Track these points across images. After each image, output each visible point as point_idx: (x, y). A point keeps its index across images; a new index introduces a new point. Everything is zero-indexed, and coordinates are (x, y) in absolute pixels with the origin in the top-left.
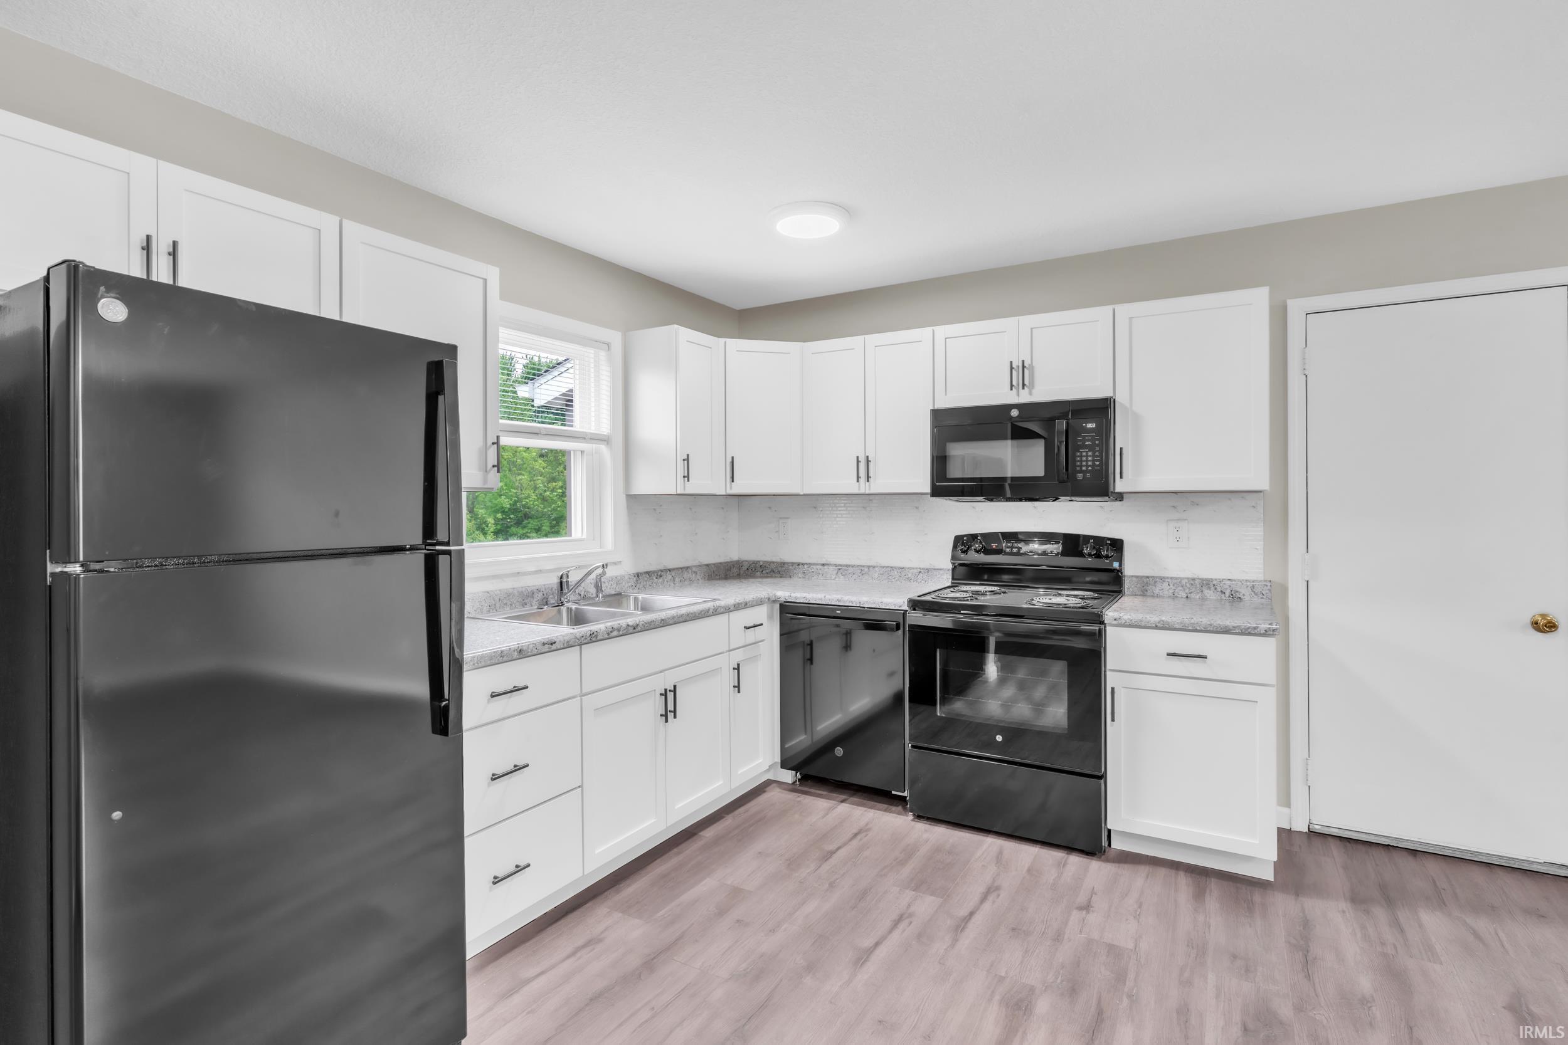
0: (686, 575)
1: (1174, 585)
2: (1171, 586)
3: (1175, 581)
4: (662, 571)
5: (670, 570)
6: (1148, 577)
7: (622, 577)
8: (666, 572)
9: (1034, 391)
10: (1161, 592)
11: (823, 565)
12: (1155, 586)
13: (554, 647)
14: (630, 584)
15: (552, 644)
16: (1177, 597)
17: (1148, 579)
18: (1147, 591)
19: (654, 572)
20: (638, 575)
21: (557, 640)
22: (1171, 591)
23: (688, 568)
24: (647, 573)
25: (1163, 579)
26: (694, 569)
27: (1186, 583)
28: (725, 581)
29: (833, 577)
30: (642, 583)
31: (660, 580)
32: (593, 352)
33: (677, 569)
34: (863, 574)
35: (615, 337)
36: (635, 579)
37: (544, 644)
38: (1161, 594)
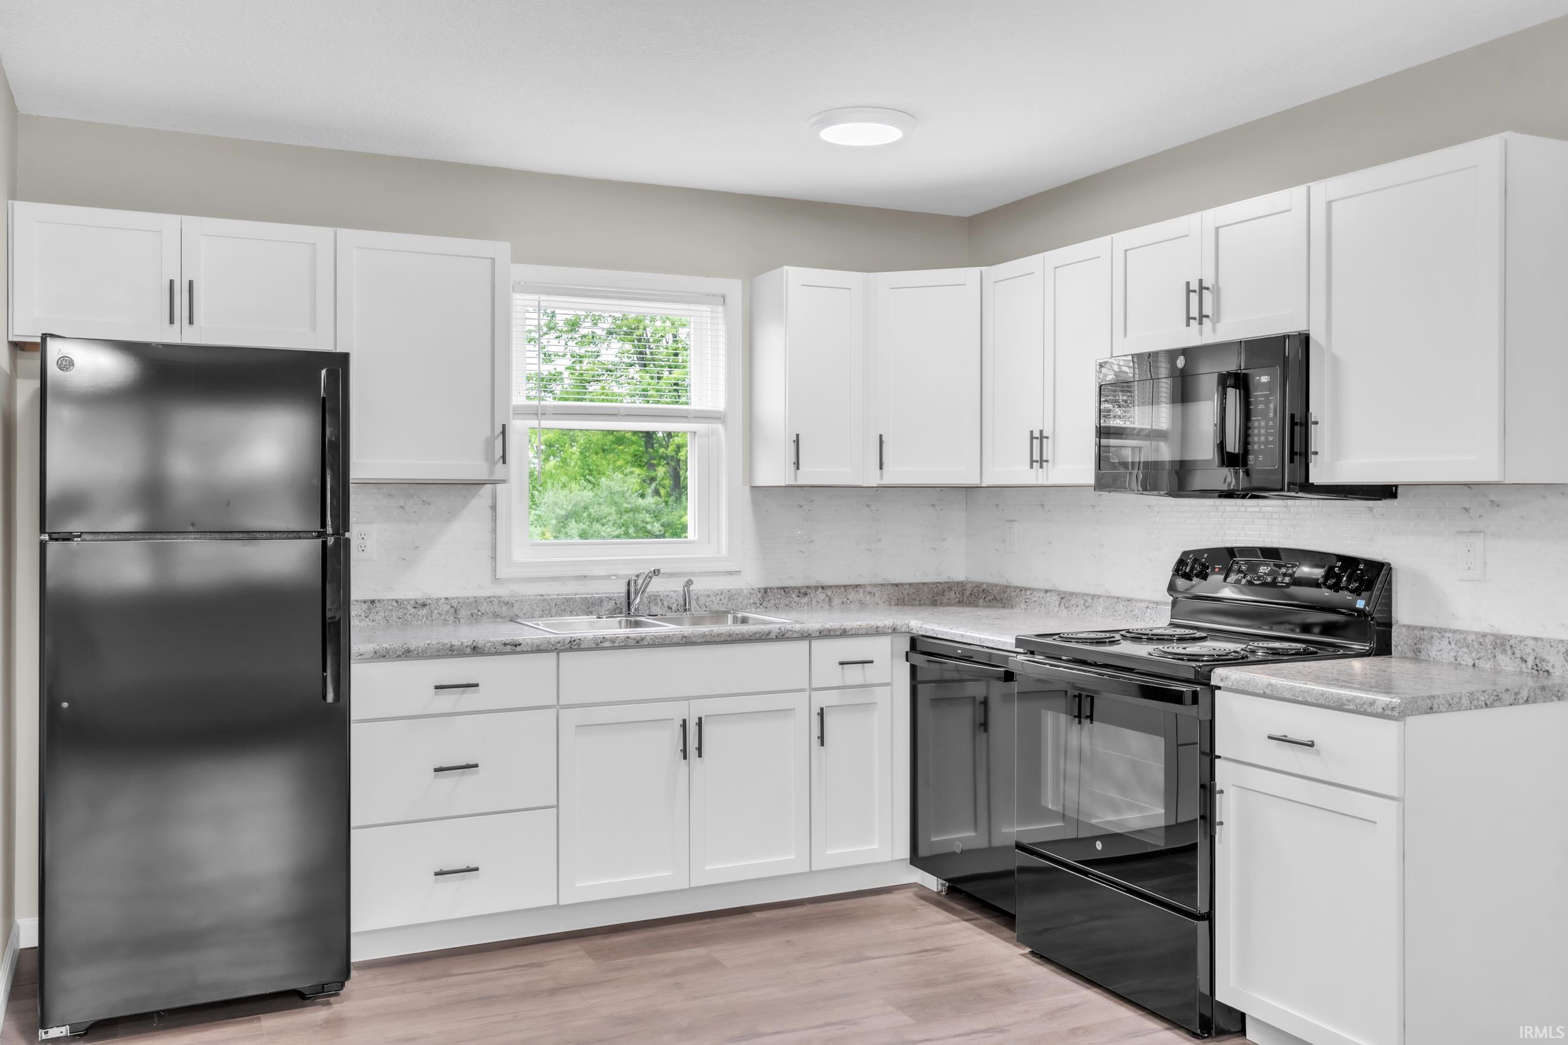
0: (852, 595)
1: (1456, 644)
2: (1453, 646)
3: (1457, 637)
4: (808, 587)
5: (823, 588)
6: (1423, 629)
7: (739, 592)
8: (816, 590)
9: (1218, 326)
10: (1438, 654)
11: (1046, 591)
12: (1432, 644)
13: (518, 649)
14: (751, 601)
15: (516, 646)
16: (1460, 664)
17: (1422, 632)
18: (1420, 652)
19: (794, 588)
20: (766, 590)
21: (524, 643)
22: (1452, 654)
23: (857, 586)
24: (784, 589)
25: (1441, 631)
26: (869, 589)
27: (1473, 641)
28: (930, 609)
29: (1056, 610)
30: (772, 601)
31: (805, 600)
32: (709, 309)
33: (838, 586)
34: (1086, 607)
35: (734, 288)
36: (759, 595)
37: (505, 644)
38: (1439, 658)
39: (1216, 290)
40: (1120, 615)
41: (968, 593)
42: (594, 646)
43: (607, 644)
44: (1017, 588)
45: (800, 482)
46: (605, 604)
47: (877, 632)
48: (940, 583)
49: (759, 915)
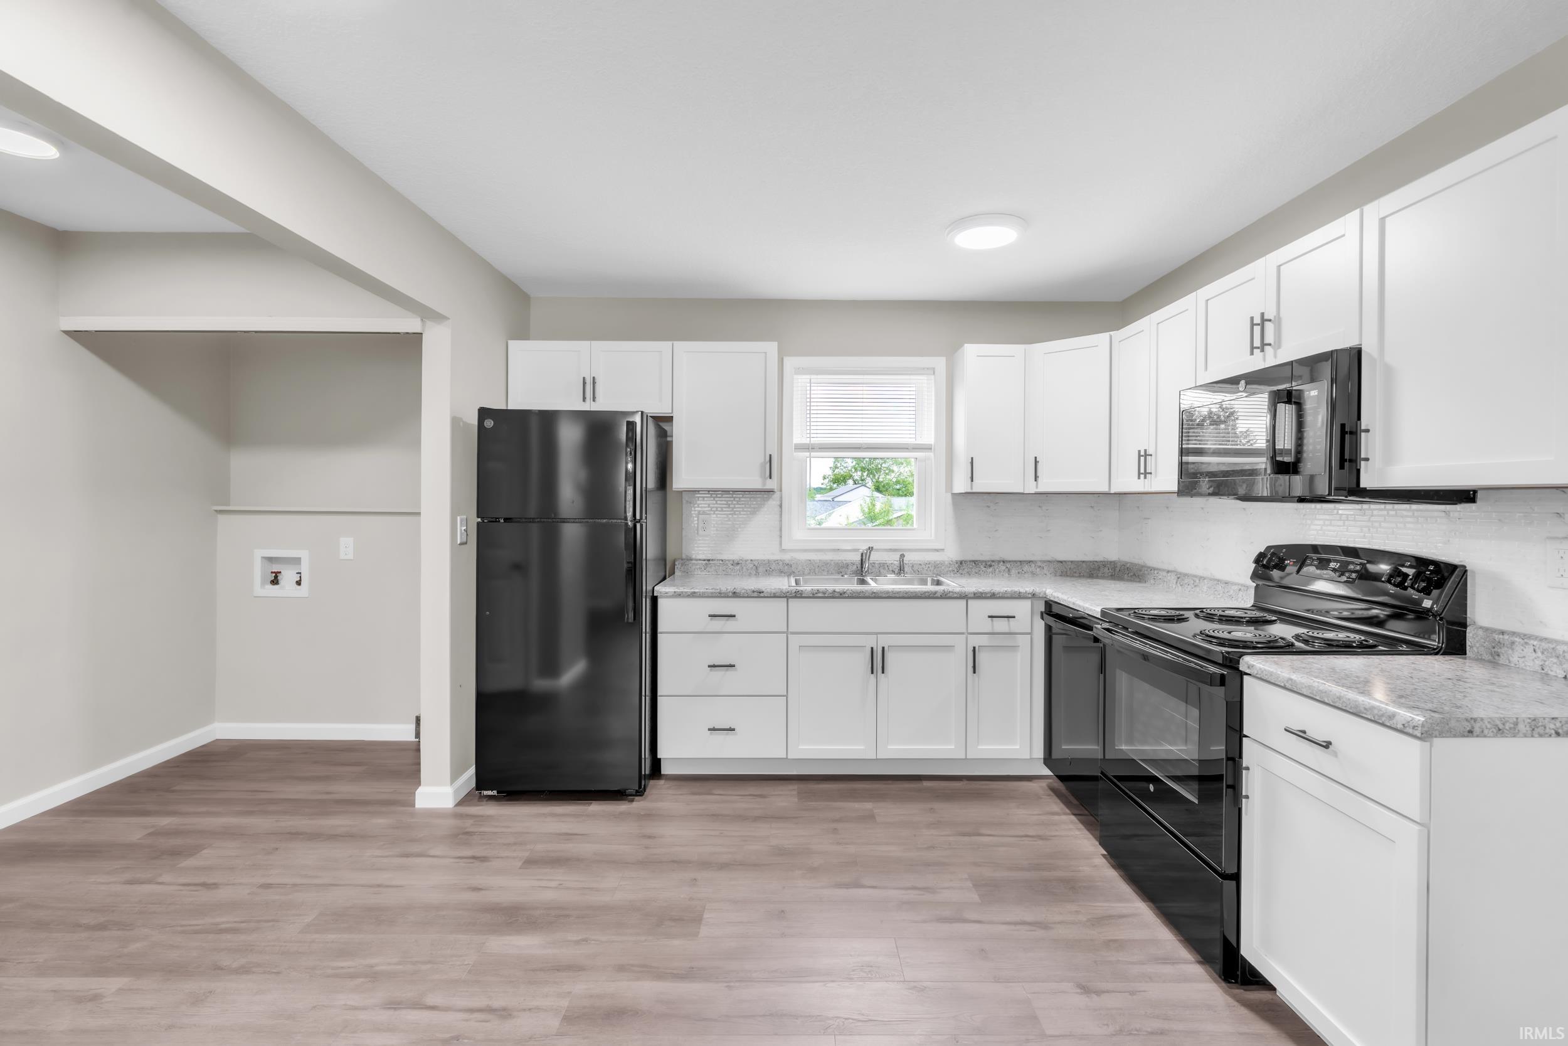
0: (1026, 568)
1: (1543, 653)
2: (1539, 654)
3: (1545, 645)
4: (993, 561)
5: (1004, 562)
6: (1503, 633)
7: (942, 563)
8: (998, 564)
9: (1279, 351)
10: (1521, 660)
11: (1168, 572)
12: (1513, 649)
13: (762, 595)
14: (951, 569)
15: (760, 593)
16: (1547, 674)
17: (1501, 636)
18: (1498, 655)
19: (983, 561)
20: (961, 563)
21: (765, 591)
22: (1538, 662)
23: (1030, 562)
24: (974, 562)
25: (1525, 637)
26: (1039, 564)
27: (1564, 652)
28: (1089, 580)
29: (1174, 586)
30: (966, 570)
31: (991, 570)
32: (926, 378)
33: (1015, 561)
34: (1195, 586)
35: (940, 363)
36: (957, 566)
37: (754, 592)
38: (1522, 665)
39: (1278, 321)
40: (1219, 594)
41: (1118, 569)
42: (811, 595)
43: (820, 595)
44: (1149, 567)
45: (974, 490)
46: (850, 567)
47: (1019, 596)
48: (1096, 562)
49: (926, 784)
